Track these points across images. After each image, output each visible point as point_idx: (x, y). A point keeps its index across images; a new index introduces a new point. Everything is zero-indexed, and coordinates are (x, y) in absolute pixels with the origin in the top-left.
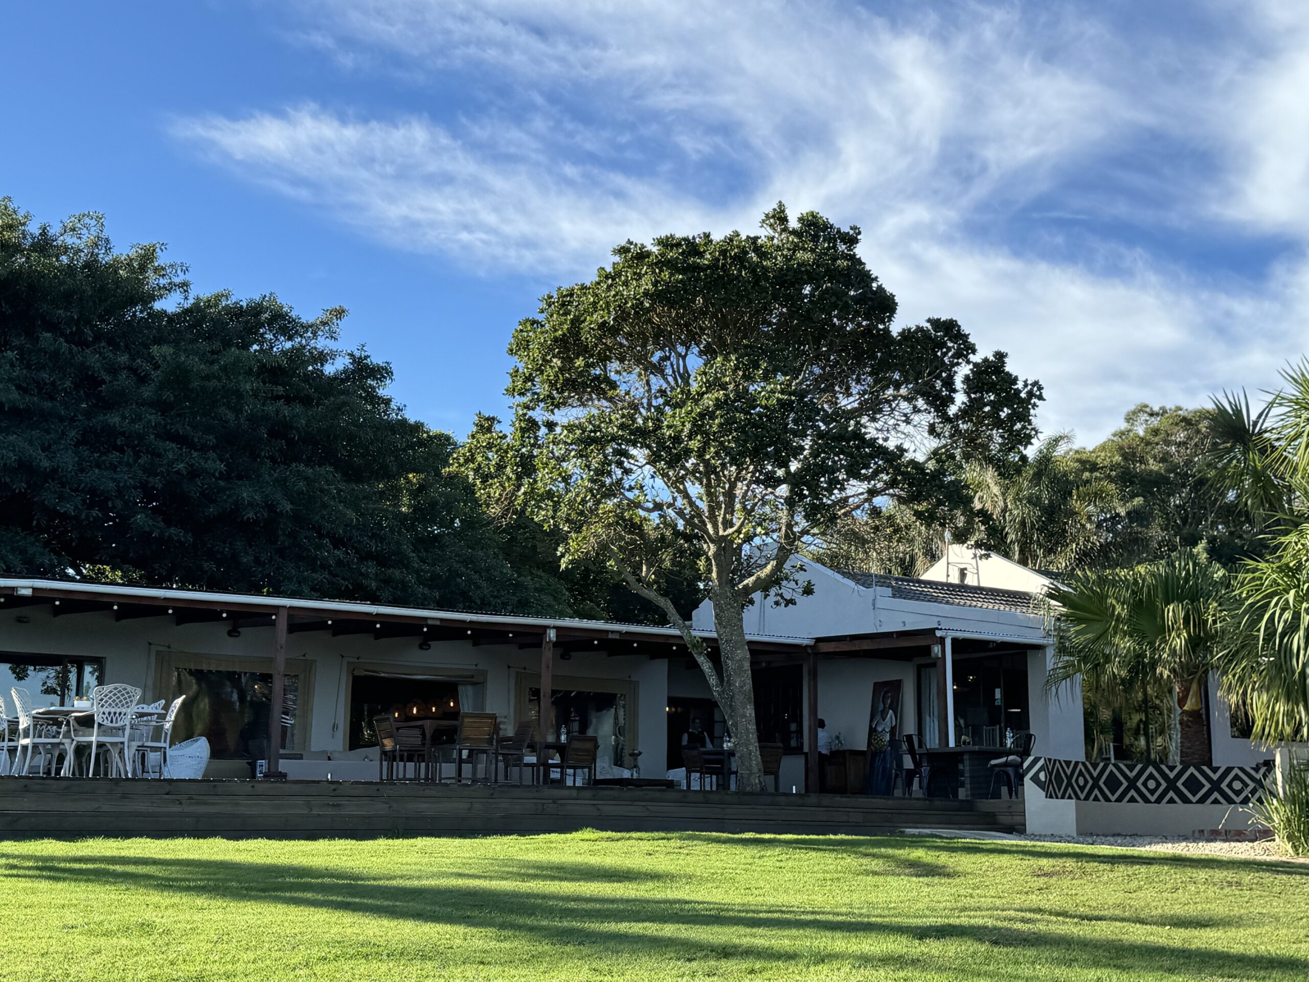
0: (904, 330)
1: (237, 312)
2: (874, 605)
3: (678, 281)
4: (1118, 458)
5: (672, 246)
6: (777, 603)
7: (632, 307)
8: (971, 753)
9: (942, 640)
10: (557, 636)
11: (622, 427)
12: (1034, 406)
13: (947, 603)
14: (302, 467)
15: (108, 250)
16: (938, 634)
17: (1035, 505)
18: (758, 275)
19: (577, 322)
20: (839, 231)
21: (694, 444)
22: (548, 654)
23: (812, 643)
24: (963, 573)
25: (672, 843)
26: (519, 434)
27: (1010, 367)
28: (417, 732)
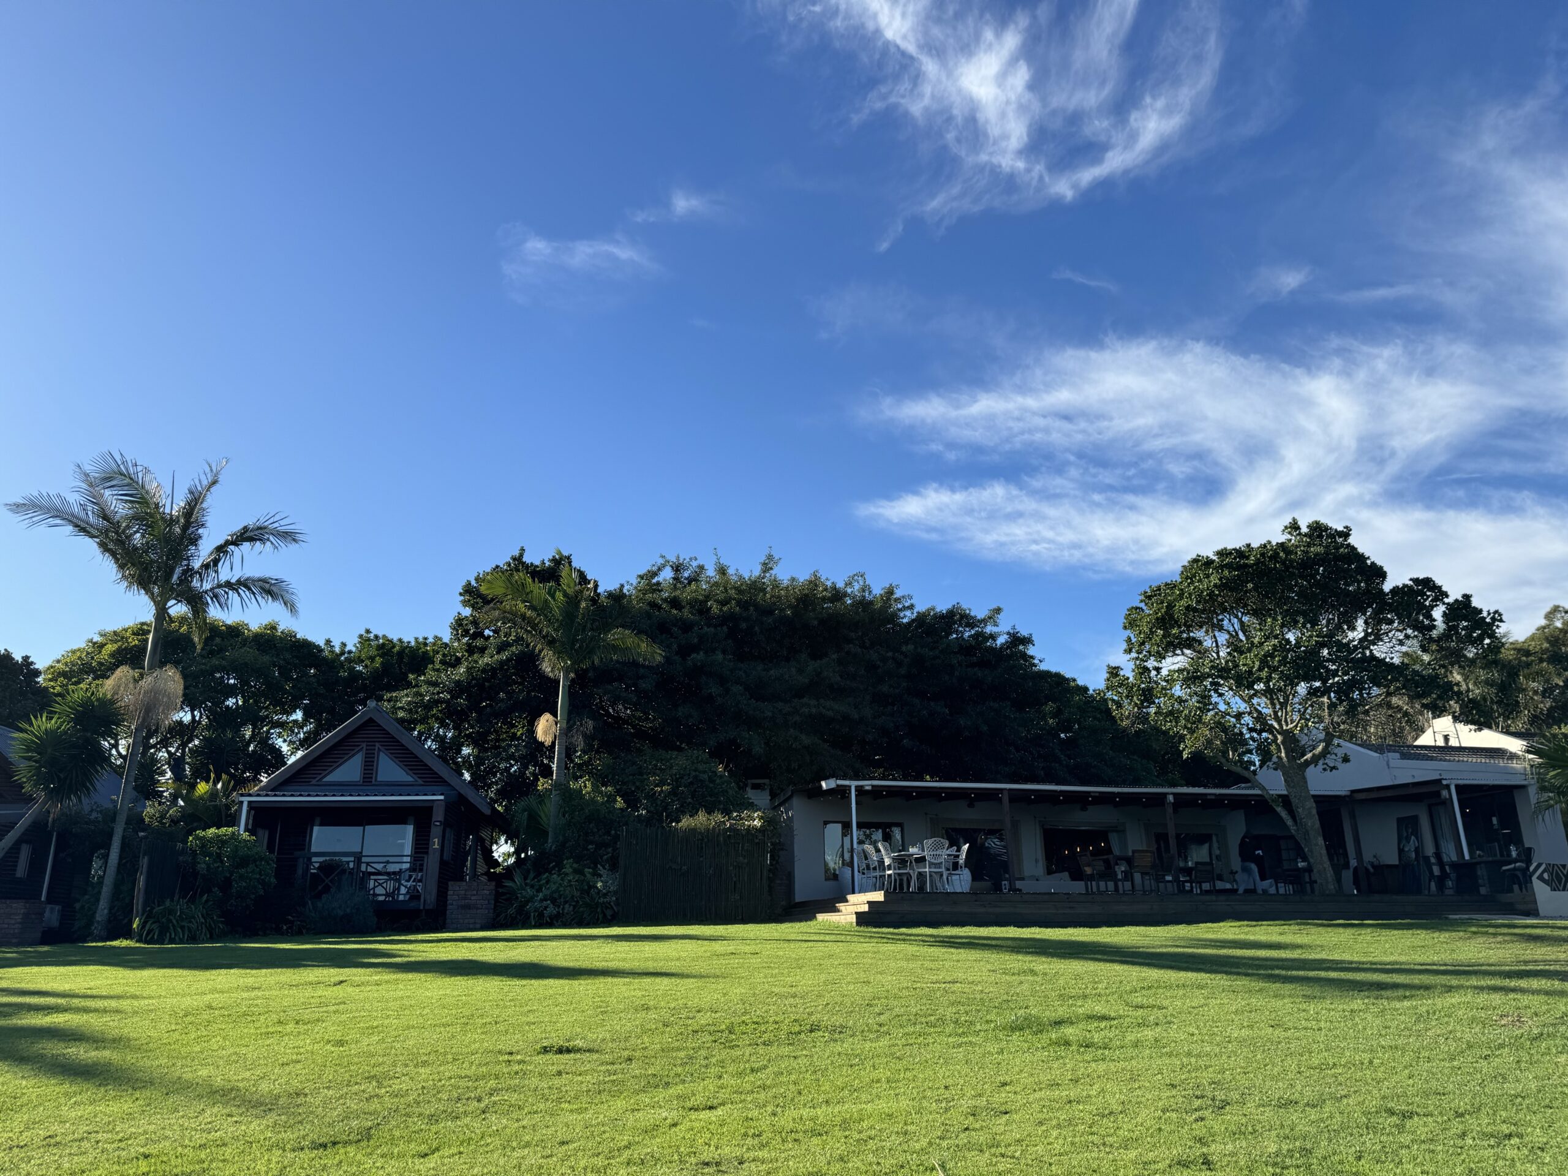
0: (1394, 588)
1: (942, 617)
2: (1388, 765)
3: (1235, 576)
4: (1546, 645)
5: (1227, 554)
6: (1325, 770)
7: (1207, 595)
8: (1486, 863)
9: (1448, 787)
10: (1174, 799)
11: (1212, 667)
12: (1498, 627)
13: (1441, 760)
14: (992, 704)
15: (870, 592)
16: (1444, 782)
17: (1492, 686)
18: (1287, 565)
19: (1170, 606)
20: (1336, 530)
21: (1264, 674)
22: (1170, 810)
23: (1348, 793)
24: (1446, 738)
25: (1292, 927)
26: (1139, 676)
27: (1475, 603)
28: (1101, 863)
